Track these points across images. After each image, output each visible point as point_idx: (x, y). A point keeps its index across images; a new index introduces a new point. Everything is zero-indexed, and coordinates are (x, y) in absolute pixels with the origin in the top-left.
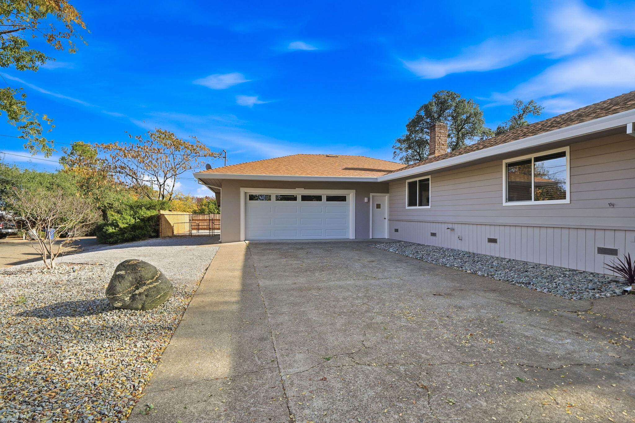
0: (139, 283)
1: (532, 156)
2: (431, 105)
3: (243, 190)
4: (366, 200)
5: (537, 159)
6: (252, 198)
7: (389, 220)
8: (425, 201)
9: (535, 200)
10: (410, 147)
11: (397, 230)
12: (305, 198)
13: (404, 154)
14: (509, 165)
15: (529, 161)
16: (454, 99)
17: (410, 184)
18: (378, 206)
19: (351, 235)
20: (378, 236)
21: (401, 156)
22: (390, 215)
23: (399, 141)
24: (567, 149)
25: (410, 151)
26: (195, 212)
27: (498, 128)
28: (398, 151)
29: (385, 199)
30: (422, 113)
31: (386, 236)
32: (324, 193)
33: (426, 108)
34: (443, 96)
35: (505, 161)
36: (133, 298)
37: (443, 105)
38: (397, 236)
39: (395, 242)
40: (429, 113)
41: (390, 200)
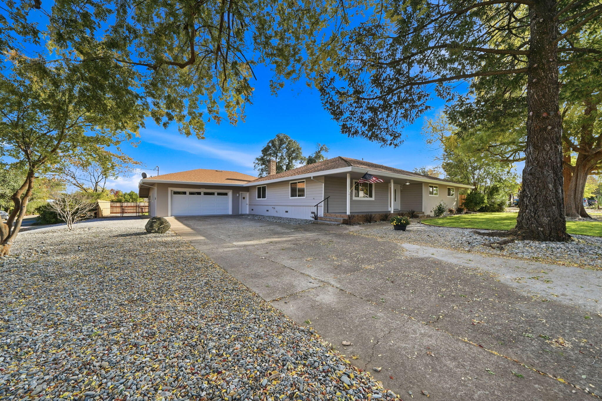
0: (162, 223)
1: (297, 181)
2: (275, 141)
3: (170, 189)
4: (238, 195)
5: (299, 182)
6: (175, 193)
7: (249, 205)
8: (264, 197)
9: (299, 196)
10: (263, 164)
11: (252, 210)
12: (206, 194)
13: (261, 167)
14: (291, 184)
15: (296, 183)
16: (287, 139)
17: (258, 188)
18: (244, 198)
19: (230, 212)
20: (244, 213)
21: (258, 168)
22: (250, 202)
23: (257, 159)
24: (305, 180)
25: (264, 166)
26: (112, 201)
27: (309, 157)
28: (257, 165)
29: (247, 195)
30: (270, 145)
31: (248, 213)
32: (216, 191)
33: (272, 142)
34: (281, 136)
35: (290, 182)
36: (159, 229)
37: (281, 142)
38: (253, 213)
39: (252, 215)
40: (274, 145)
41: (250, 195)
